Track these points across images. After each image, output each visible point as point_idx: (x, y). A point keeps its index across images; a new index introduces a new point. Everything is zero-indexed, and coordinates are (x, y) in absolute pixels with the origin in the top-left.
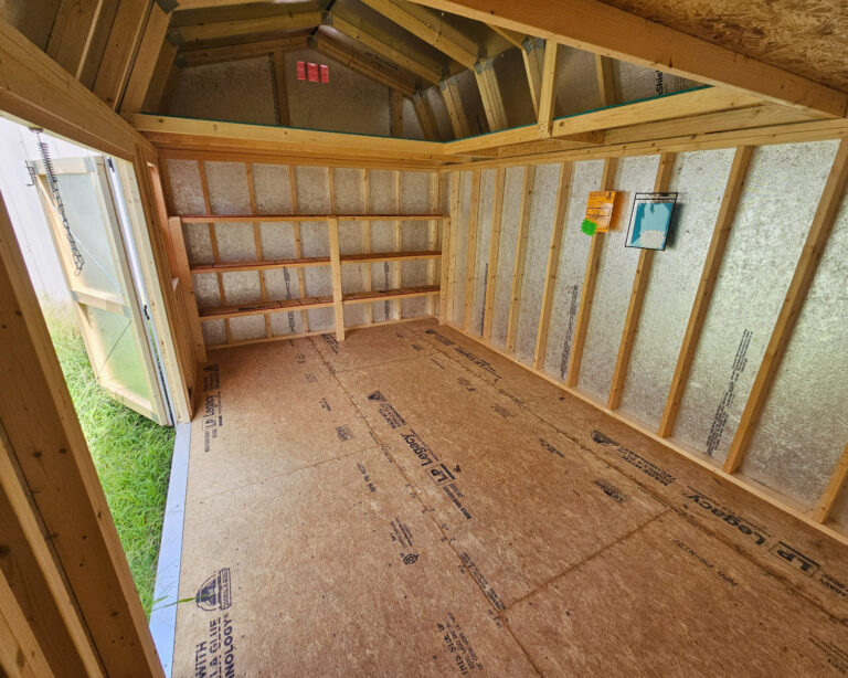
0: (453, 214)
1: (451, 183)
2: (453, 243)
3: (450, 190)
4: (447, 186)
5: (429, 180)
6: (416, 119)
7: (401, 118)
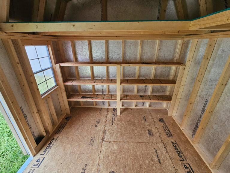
0: (188, 64)
1: (190, 45)
2: (184, 79)
3: (189, 50)
4: (187, 47)
5: (176, 44)
6: (174, 11)
7: (165, 11)
